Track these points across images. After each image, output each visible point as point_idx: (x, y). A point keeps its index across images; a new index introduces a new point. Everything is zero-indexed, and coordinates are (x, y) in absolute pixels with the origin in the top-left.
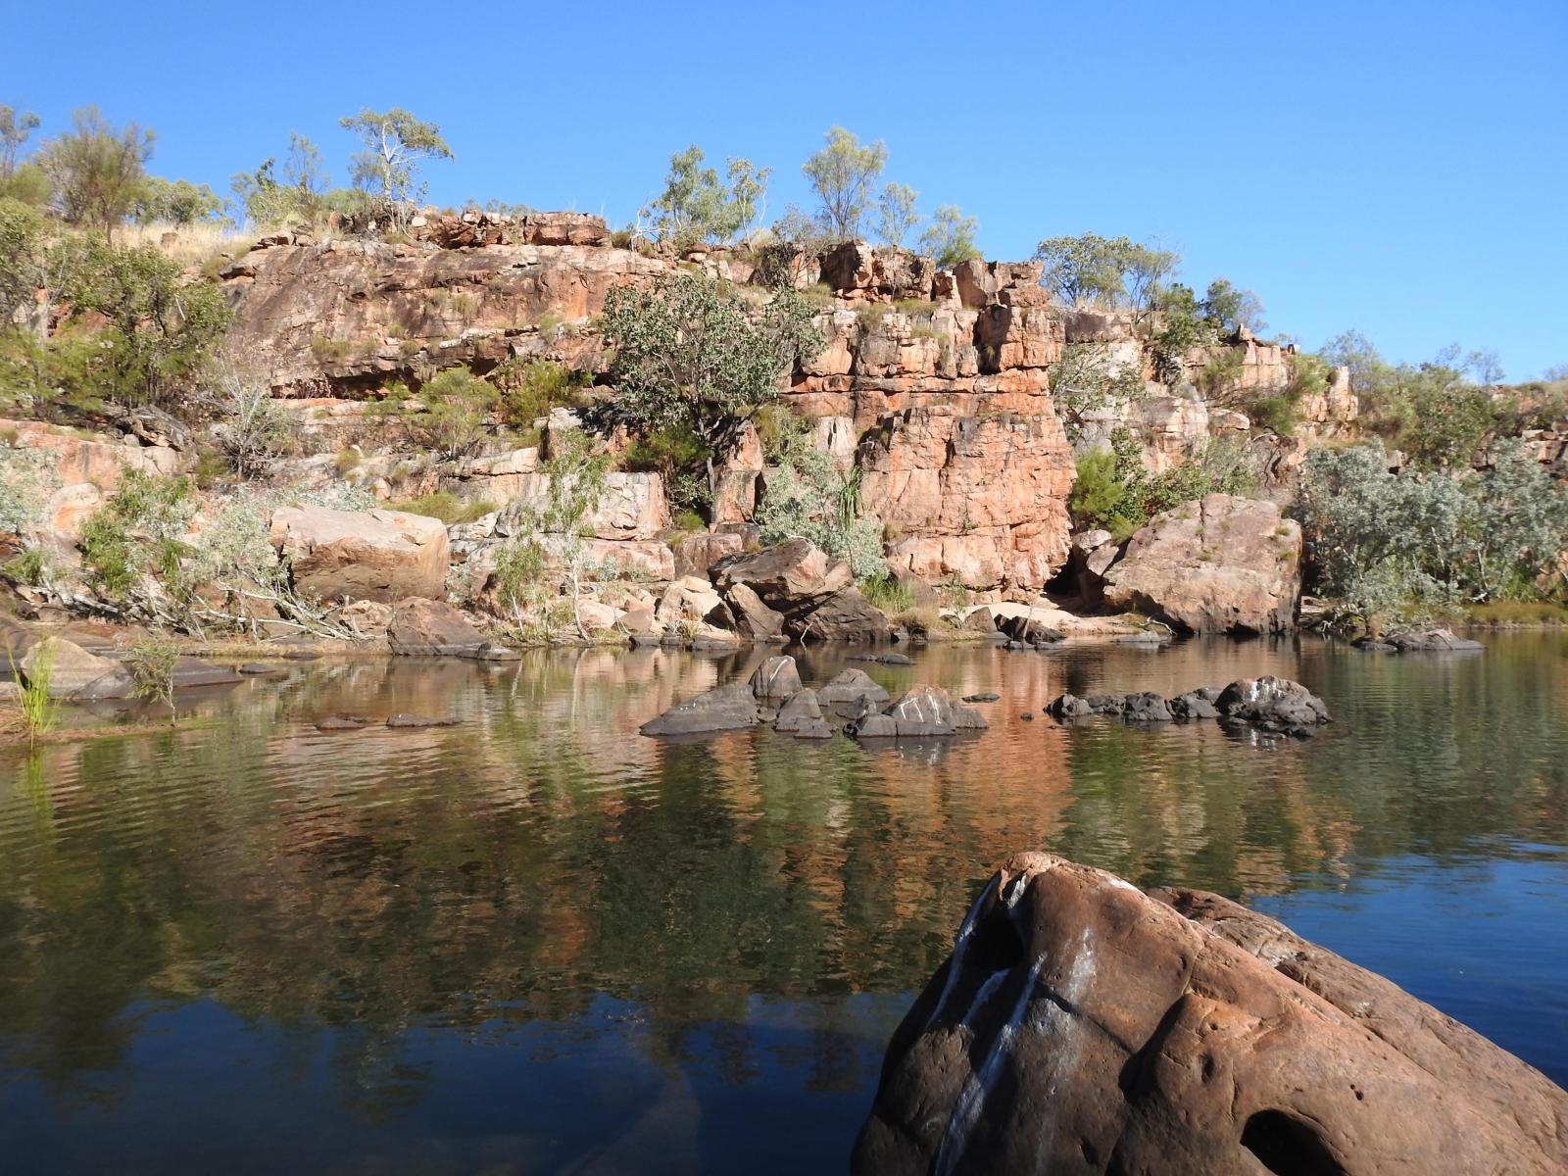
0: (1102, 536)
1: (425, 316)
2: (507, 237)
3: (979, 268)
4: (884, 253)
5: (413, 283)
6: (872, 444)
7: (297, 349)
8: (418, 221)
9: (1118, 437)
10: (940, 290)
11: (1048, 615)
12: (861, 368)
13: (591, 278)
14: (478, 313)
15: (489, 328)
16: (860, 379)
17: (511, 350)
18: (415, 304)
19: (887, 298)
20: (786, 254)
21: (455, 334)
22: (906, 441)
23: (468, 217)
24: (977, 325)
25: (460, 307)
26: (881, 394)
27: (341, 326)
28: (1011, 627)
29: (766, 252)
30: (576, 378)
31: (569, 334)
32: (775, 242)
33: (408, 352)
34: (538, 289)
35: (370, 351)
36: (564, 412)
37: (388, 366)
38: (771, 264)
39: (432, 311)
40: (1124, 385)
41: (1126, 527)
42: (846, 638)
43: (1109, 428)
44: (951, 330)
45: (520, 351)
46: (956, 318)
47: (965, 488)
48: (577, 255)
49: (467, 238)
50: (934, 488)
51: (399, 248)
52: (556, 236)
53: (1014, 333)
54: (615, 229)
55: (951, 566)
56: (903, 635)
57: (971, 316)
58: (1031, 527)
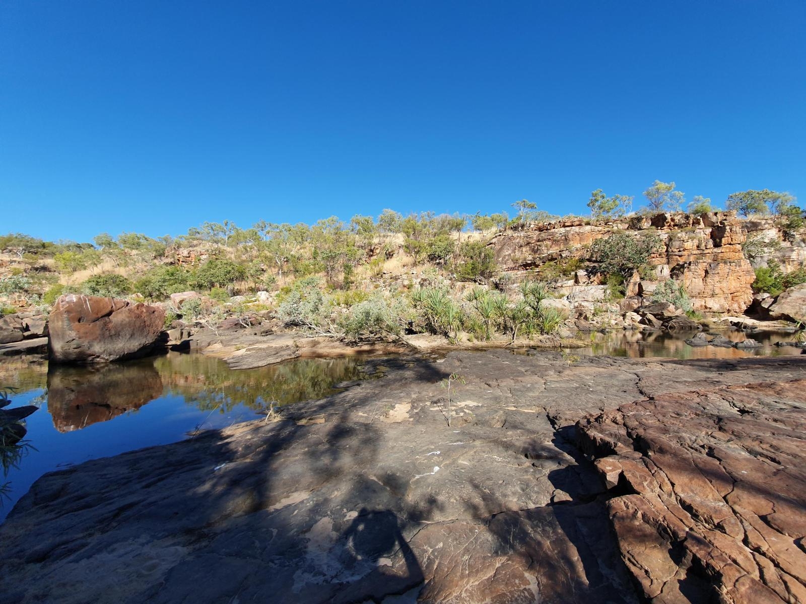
0: (766, 295)
1: (538, 249)
2: (556, 227)
3: (710, 214)
4: (674, 215)
5: (533, 241)
6: (677, 271)
7: (507, 260)
8: (532, 226)
9: (770, 262)
10: (696, 222)
11: (749, 321)
12: (670, 250)
13: (580, 234)
14: (551, 247)
15: (554, 250)
16: (670, 253)
17: (561, 255)
18: (534, 247)
19: (676, 228)
20: (639, 219)
21: (545, 253)
22: (690, 271)
23: (545, 224)
24: (711, 233)
25: (546, 246)
26: (677, 257)
27: (518, 254)
28: (737, 324)
29: (632, 219)
30: (582, 260)
31: (577, 250)
32: (635, 216)
33: (534, 258)
34: (566, 239)
35: (525, 259)
36: (581, 271)
37: (529, 262)
38: (635, 223)
39: (539, 248)
40: (772, 244)
41: (776, 292)
42: (682, 328)
43: (766, 259)
44: (702, 235)
45: (564, 255)
46: (704, 232)
47: (713, 283)
48: (577, 229)
49: (545, 228)
50: (701, 283)
51: (529, 233)
52: (569, 224)
53: (727, 234)
54: (585, 220)
55: (708, 306)
56: (700, 326)
57: (709, 230)
58: (738, 294)
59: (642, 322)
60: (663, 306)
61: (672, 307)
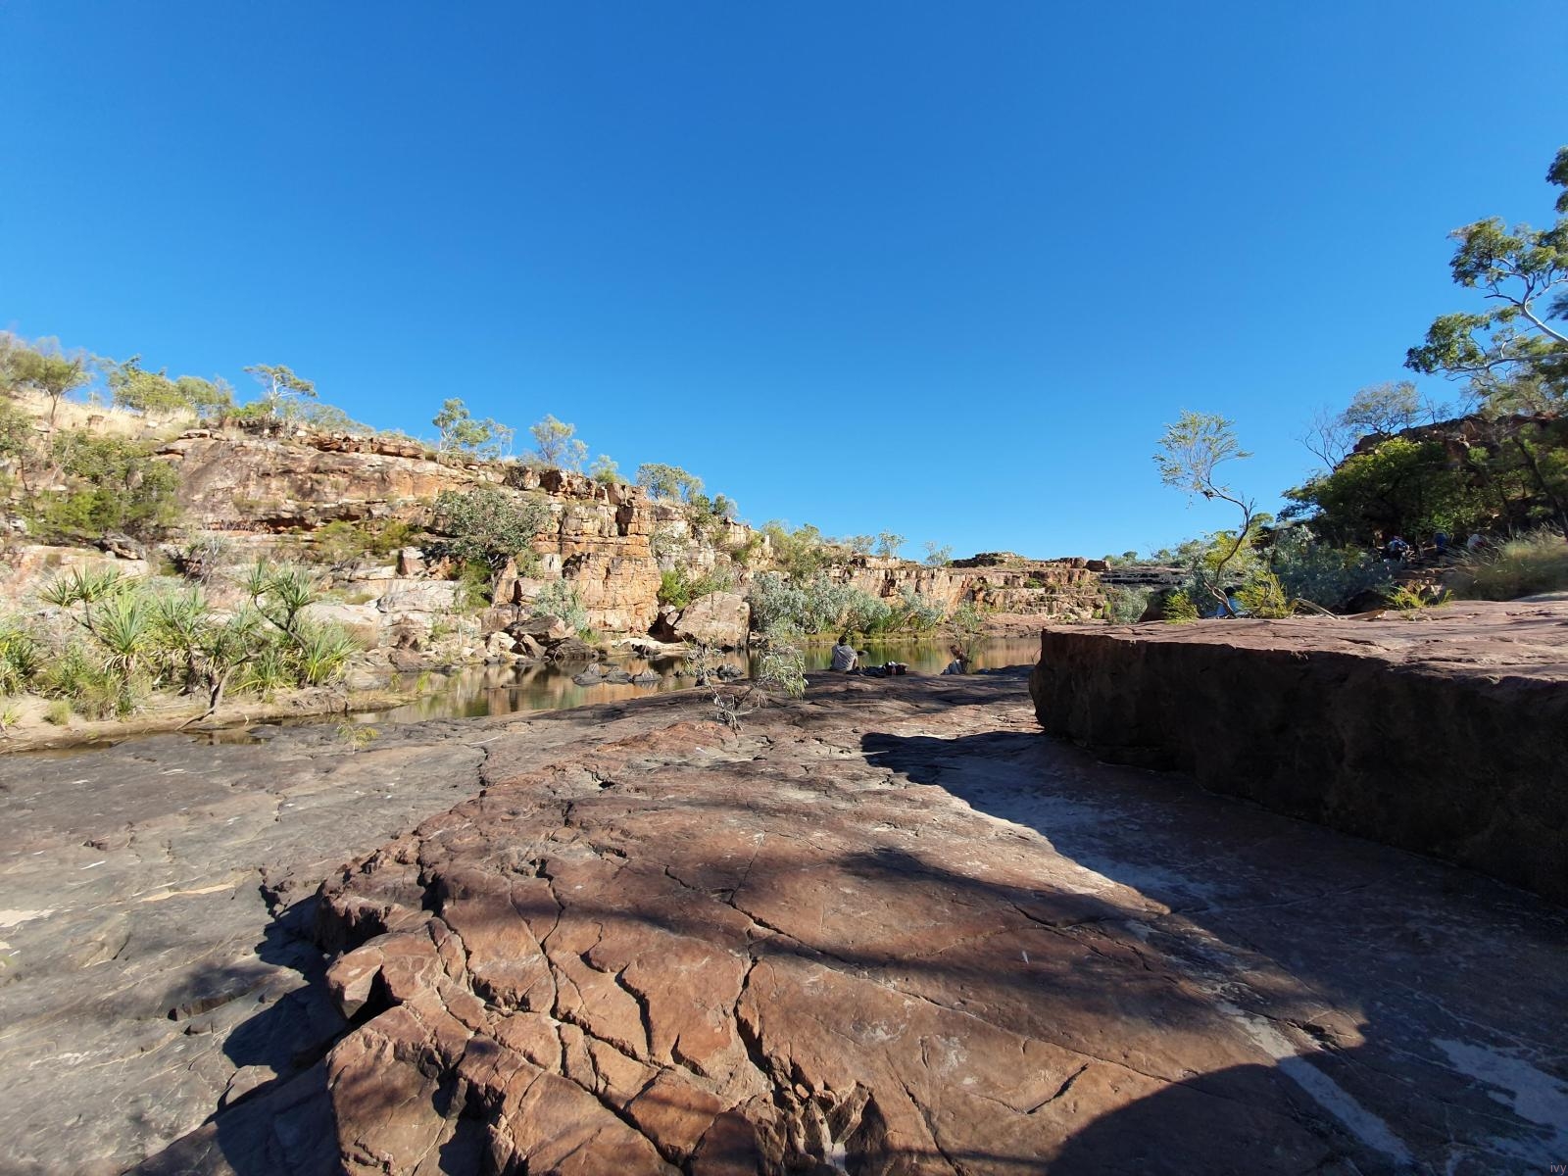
0: (672, 608)
1: (312, 489)
2: (362, 449)
3: (617, 487)
4: (573, 476)
5: (302, 470)
6: (572, 565)
7: (222, 502)
8: (300, 433)
9: (677, 564)
10: (599, 495)
11: (652, 644)
12: (564, 531)
13: (416, 476)
14: (346, 490)
15: (354, 499)
16: (563, 536)
17: (369, 511)
18: (304, 482)
19: (574, 497)
20: (522, 472)
21: (331, 500)
22: (588, 567)
23: (336, 436)
24: (617, 514)
25: (335, 486)
26: (573, 543)
27: (254, 491)
28: (638, 649)
29: (511, 469)
30: (413, 529)
31: (406, 505)
32: (516, 465)
33: (302, 509)
34: (384, 480)
35: (275, 507)
36: (412, 549)
37: (287, 516)
38: (515, 477)
39: (316, 486)
40: (681, 541)
41: (682, 604)
42: (573, 657)
43: (674, 559)
44: (606, 516)
45: (376, 513)
46: (608, 511)
47: (615, 588)
48: (409, 463)
49: (336, 447)
50: (601, 587)
51: (291, 449)
52: (392, 450)
53: (634, 519)
54: (427, 450)
55: (608, 622)
56: (597, 654)
57: (614, 510)
58: (643, 605)
59: (516, 650)
60: (549, 622)
61: (561, 624)
